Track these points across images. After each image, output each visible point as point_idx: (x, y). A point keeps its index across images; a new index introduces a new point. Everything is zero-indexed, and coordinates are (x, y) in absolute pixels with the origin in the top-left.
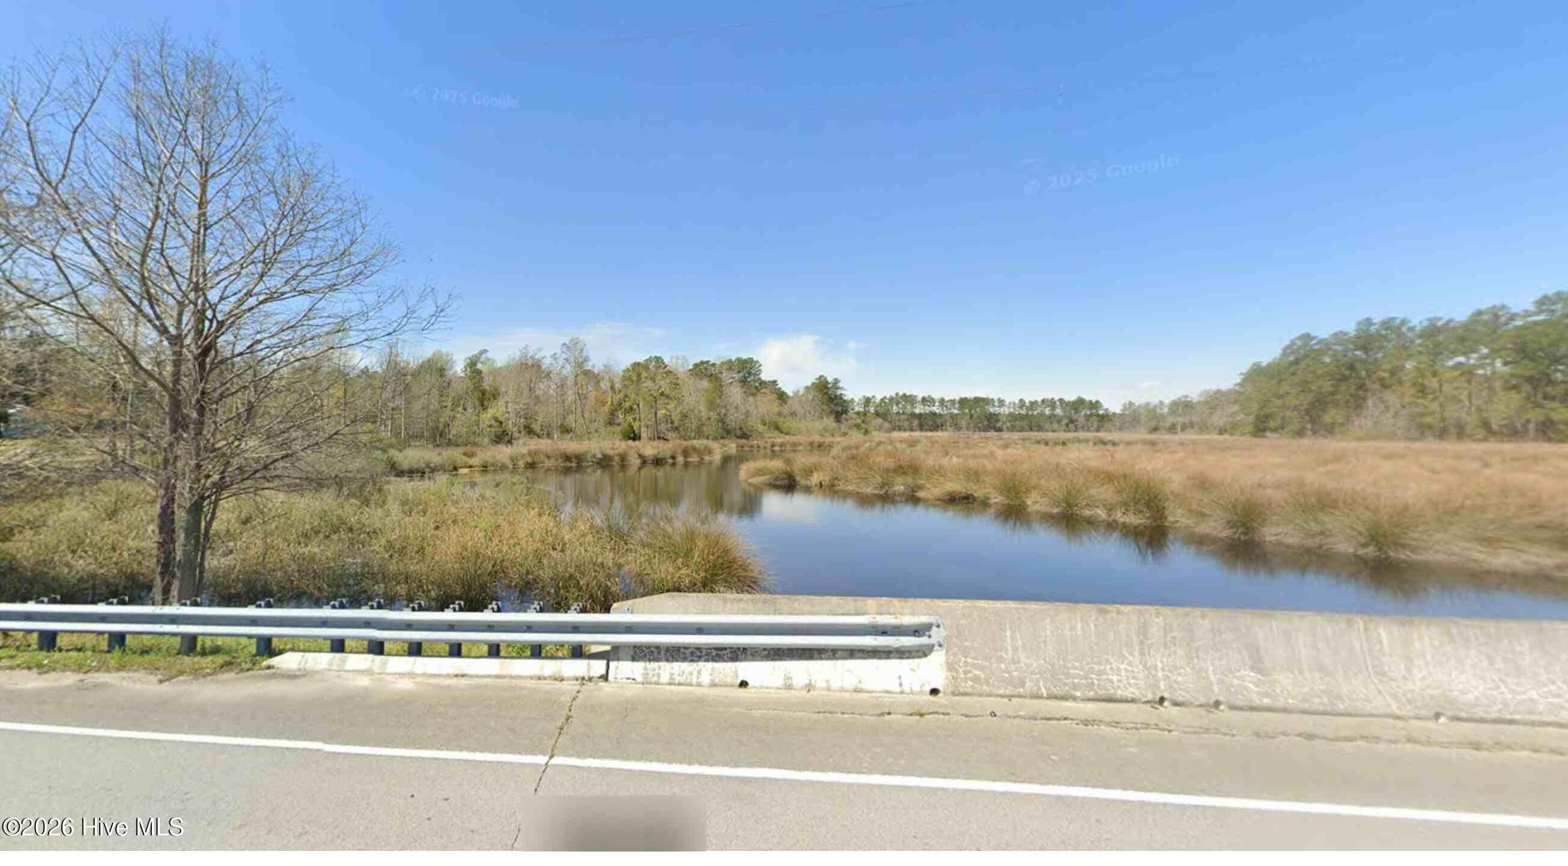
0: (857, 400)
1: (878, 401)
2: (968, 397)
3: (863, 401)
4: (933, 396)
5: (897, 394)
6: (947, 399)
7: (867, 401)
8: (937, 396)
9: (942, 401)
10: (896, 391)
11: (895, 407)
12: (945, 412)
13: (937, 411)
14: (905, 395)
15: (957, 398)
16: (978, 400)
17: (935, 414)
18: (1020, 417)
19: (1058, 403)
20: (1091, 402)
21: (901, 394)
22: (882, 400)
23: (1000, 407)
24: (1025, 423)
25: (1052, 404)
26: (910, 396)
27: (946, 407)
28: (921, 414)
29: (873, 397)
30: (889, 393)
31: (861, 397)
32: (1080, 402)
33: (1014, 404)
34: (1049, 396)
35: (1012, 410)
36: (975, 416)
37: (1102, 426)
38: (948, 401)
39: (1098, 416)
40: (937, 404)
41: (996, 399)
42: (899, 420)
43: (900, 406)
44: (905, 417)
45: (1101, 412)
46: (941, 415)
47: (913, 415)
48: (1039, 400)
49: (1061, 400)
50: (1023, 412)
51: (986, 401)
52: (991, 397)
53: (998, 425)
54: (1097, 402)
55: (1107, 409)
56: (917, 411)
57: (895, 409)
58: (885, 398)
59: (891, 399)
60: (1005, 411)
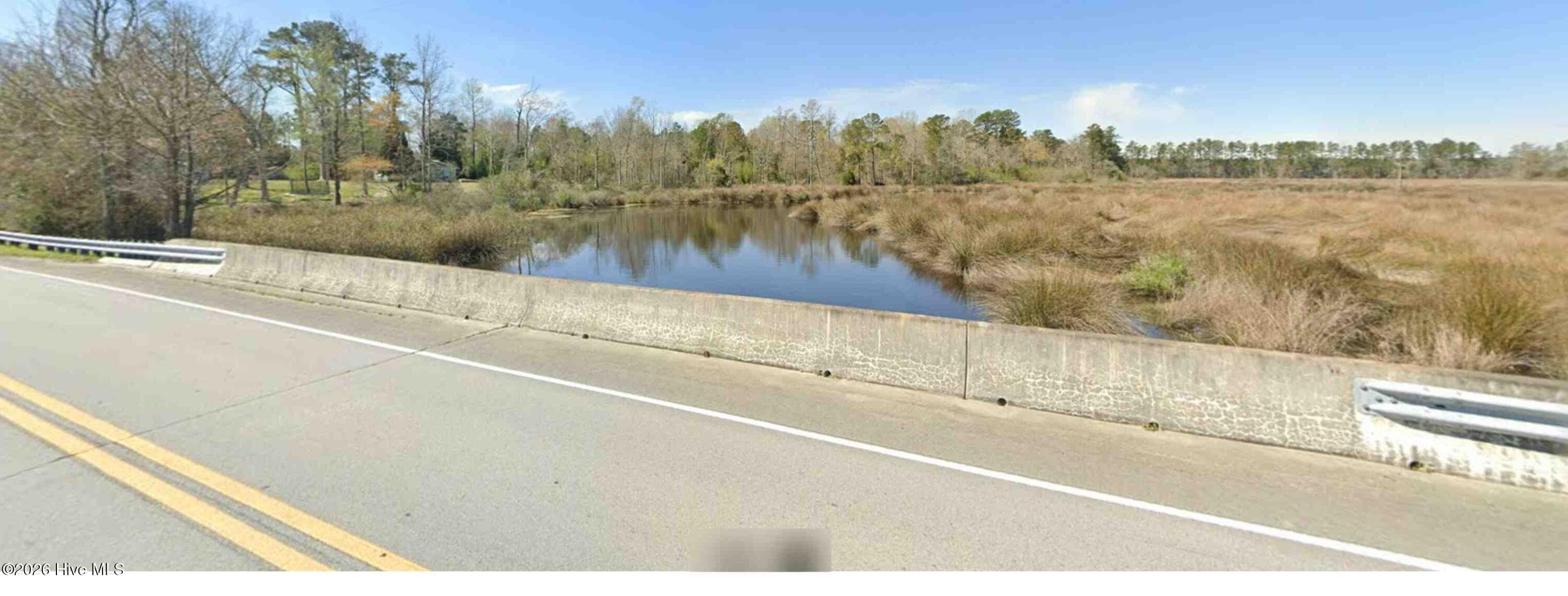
0: (1149, 147)
1: (1175, 148)
2: (1290, 141)
3: (1158, 147)
4: (1243, 142)
5: (1199, 140)
6: (1260, 144)
7: (1163, 148)
8: (1249, 141)
9: (1255, 147)
10: (1198, 137)
11: (1195, 154)
12: (1259, 158)
13: (1248, 157)
14: (1209, 141)
15: (1274, 143)
16: (1301, 145)
17: (1245, 160)
18: (1358, 162)
19: (1414, 146)
20: (1462, 145)
21: (1204, 140)
22: (1180, 146)
23: (1330, 151)
24: (1360, 169)
25: (1407, 147)
26: (1215, 142)
27: (1260, 152)
28: (1227, 161)
29: (1170, 143)
30: (1189, 138)
31: (1155, 144)
32: (1447, 145)
33: (1350, 147)
34: (1401, 138)
35: (1346, 155)
36: (1296, 162)
37: (1476, 172)
38: (1262, 146)
39: (1472, 159)
40: (1248, 149)
41: (1326, 143)
42: (1200, 167)
43: (1202, 152)
44: (1207, 163)
45: (1477, 156)
46: (1253, 161)
47: (1220, 161)
48: (1388, 143)
49: (1420, 144)
50: (1363, 156)
51: (1312, 146)
52: (1318, 141)
53: (1325, 171)
54: (1472, 144)
55: (1486, 153)
56: (1223, 157)
57: (1196, 155)
58: (1184, 144)
59: (1192, 145)
60: (1336, 155)
